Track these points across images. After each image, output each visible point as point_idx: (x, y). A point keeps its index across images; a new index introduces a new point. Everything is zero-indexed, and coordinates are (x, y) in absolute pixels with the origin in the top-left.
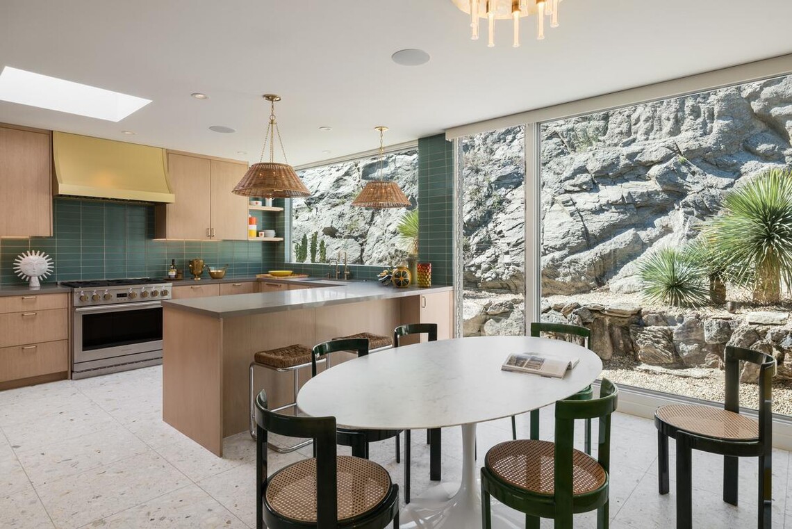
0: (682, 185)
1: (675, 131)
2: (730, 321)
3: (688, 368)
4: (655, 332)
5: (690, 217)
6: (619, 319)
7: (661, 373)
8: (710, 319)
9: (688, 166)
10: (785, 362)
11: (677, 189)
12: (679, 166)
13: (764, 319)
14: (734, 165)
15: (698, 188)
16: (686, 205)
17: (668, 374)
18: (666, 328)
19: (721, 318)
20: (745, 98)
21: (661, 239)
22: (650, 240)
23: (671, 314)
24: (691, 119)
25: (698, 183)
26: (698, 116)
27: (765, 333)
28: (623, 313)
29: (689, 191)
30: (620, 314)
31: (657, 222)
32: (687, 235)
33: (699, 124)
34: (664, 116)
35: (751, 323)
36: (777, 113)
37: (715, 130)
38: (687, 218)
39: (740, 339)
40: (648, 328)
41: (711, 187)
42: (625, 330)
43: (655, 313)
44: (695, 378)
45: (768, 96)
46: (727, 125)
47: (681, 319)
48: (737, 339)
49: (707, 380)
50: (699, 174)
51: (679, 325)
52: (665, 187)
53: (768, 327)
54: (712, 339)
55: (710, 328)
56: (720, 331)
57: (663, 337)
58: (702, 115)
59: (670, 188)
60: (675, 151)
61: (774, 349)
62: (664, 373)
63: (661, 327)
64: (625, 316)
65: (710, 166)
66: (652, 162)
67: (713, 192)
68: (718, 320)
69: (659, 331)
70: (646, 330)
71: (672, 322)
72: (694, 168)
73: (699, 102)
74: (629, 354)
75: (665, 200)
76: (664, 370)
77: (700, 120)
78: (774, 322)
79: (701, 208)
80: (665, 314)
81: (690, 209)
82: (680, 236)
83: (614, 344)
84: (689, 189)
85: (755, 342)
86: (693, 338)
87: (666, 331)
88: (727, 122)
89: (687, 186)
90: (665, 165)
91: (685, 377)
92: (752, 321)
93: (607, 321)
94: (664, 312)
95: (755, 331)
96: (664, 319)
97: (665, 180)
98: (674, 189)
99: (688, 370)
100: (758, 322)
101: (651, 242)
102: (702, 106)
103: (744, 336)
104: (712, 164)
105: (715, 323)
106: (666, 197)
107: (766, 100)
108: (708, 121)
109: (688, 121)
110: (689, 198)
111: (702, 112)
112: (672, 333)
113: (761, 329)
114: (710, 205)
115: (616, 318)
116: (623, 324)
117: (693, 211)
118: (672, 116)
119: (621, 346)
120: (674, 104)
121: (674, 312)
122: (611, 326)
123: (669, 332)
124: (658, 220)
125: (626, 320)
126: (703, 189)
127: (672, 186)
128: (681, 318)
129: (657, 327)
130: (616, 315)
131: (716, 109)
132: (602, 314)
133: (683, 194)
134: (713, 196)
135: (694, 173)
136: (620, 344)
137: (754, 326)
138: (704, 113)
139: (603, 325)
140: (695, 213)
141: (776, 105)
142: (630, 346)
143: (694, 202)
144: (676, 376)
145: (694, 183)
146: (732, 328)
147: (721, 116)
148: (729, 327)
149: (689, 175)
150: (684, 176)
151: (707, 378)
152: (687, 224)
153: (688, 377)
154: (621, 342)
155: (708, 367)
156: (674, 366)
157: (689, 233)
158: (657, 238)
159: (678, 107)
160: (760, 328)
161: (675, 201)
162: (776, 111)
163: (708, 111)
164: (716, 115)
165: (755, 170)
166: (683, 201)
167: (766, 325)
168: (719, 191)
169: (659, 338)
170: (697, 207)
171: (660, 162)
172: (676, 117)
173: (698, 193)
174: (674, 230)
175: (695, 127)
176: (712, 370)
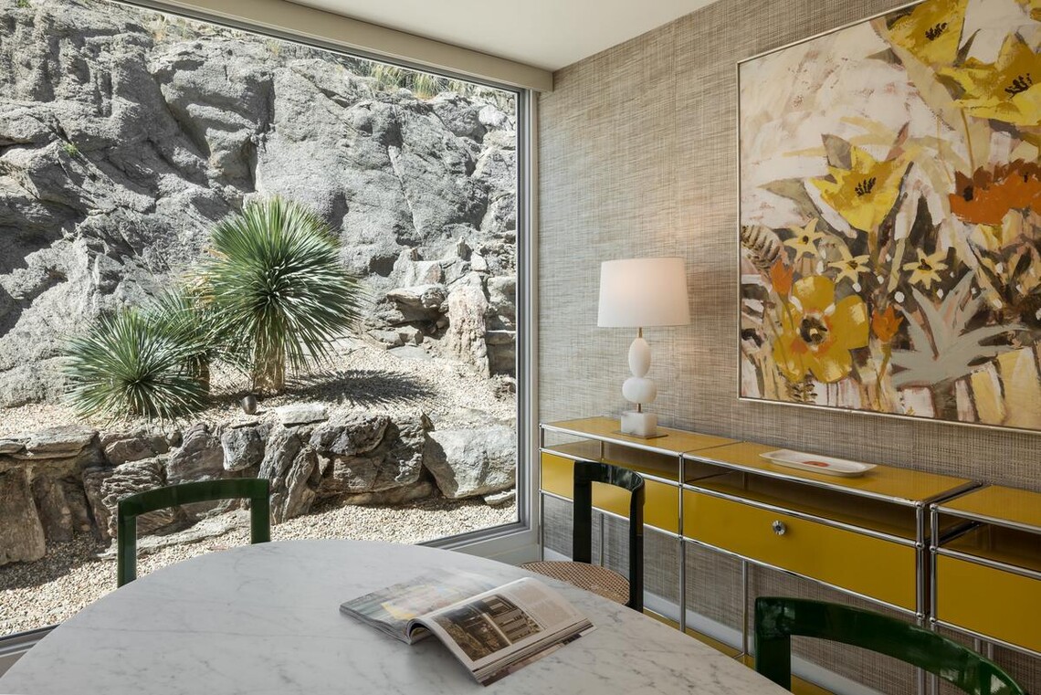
0: (75, 196)
1: (44, 91)
2: (258, 428)
3: (197, 523)
4: (136, 473)
5: (99, 256)
6: (57, 464)
7: (160, 549)
8: (229, 431)
9: (82, 163)
10: (335, 472)
11: (68, 202)
12: (68, 160)
13: (304, 416)
14: (149, 177)
15: (106, 205)
16: (88, 233)
17: (170, 545)
18: (153, 460)
19: (247, 425)
20: (154, 76)
21: (45, 294)
22: (25, 294)
23: (157, 431)
24: (74, 81)
25: (104, 196)
26: (84, 78)
27: (308, 435)
28: (66, 448)
29: (92, 208)
30: (61, 451)
31: (31, 258)
32: (101, 287)
33: (87, 93)
34: (19, 56)
35: (288, 426)
36: (197, 113)
37: (116, 113)
38: (94, 257)
39: (282, 453)
40: (121, 467)
41: (126, 207)
42: (74, 484)
43: (129, 437)
44: (216, 536)
45: (184, 83)
46: (134, 109)
47: (178, 441)
48: (277, 453)
49: (235, 534)
50: (104, 182)
51: (177, 451)
52: (46, 194)
53: (310, 426)
54: (240, 462)
55: (235, 445)
56: (250, 446)
57: (153, 479)
58: (92, 79)
59: (55, 198)
60: (54, 130)
61: (320, 457)
62: (165, 547)
63: (146, 460)
64: (71, 455)
65: (116, 171)
66: (10, 139)
67: (131, 216)
68: (245, 429)
69: (144, 469)
70: (119, 473)
71: (160, 445)
72: (93, 169)
73: (85, 55)
74: (81, 532)
75: (44, 218)
76: (162, 540)
77: (89, 87)
78: (316, 419)
79: (115, 241)
80: (147, 435)
81: (96, 241)
82: (87, 289)
83: (48, 520)
84: (91, 204)
85: (298, 452)
86: (201, 467)
87: (154, 465)
88: (133, 104)
89: (87, 199)
90: (41, 152)
91: (200, 540)
92: (291, 422)
93: (29, 475)
94: (144, 432)
95: (297, 436)
96: (147, 443)
97: (47, 181)
98: (63, 200)
99: (198, 525)
100: (298, 421)
101: (28, 298)
102: (91, 63)
103: (286, 447)
104: (118, 168)
105: (241, 435)
106: (46, 212)
107: (182, 88)
108: (103, 93)
109: (67, 84)
110: (93, 220)
111: (92, 74)
112: (163, 468)
113: (304, 430)
114: (131, 236)
115: (49, 463)
116: (65, 472)
117: (102, 246)
118: (36, 63)
119: (66, 520)
120: (38, 43)
121: (161, 428)
122: (37, 483)
123: (159, 467)
124: (34, 254)
125: (72, 463)
126: (115, 210)
127: (59, 195)
128: (177, 437)
129: (138, 463)
130: (50, 454)
131: (115, 79)
132: (17, 461)
133: (78, 213)
134: (132, 223)
135: (94, 177)
136: (62, 516)
137: (294, 429)
138: (96, 78)
139: (22, 484)
140: (107, 249)
141: (193, 101)
142: (84, 514)
143: (104, 229)
144: (186, 543)
145: (97, 196)
146: (262, 439)
147: (123, 91)
148: (259, 437)
149: (87, 180)
150: (78, 180)
151: (233, 529)
152: (96, 270)
153: (203, 539)
154: (65, 511)
155: (226, 512)
156: (174, 527)
157: (102, 283)
158: (37, 291)
159: (48, 50)
160: (301, 430)
161: (62, 224)
162: (194, 109)
163: (103, 76)
164: (115, 88)
165: (180, 191)
166: (83, 224)
167: (307, 424)
168: (139, 216)
169: (146, 482)
170: (110, 240)
171: (26, 144)
172: (44, 67)
173: (108, 214)
174: (68, 276)
175: (83, 97)
176: (233, 513)
